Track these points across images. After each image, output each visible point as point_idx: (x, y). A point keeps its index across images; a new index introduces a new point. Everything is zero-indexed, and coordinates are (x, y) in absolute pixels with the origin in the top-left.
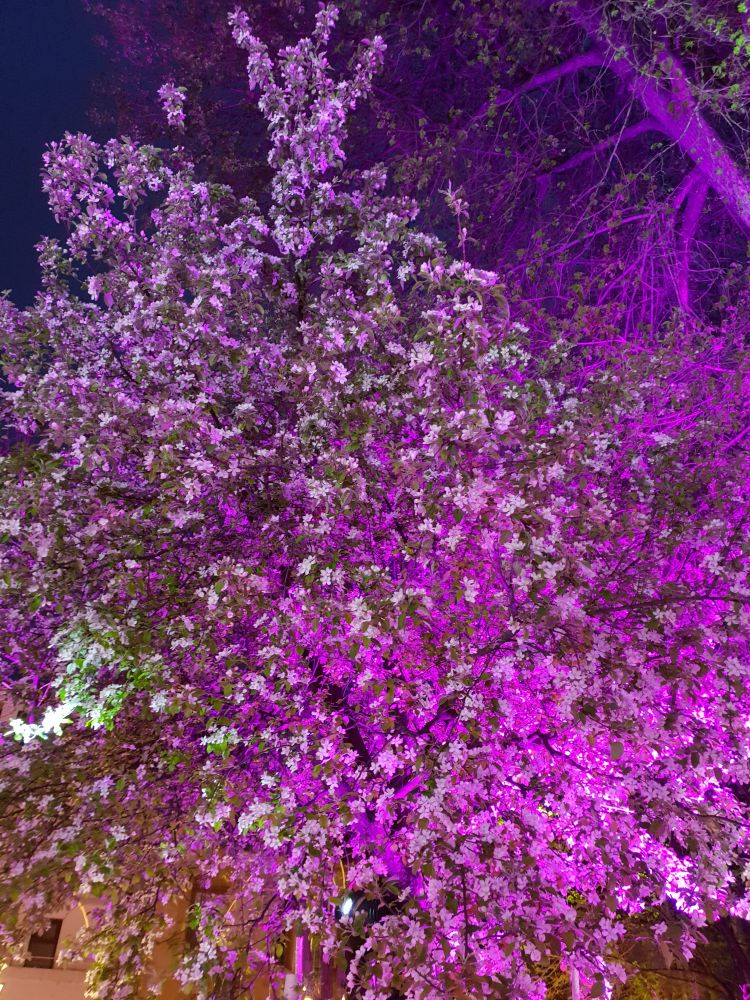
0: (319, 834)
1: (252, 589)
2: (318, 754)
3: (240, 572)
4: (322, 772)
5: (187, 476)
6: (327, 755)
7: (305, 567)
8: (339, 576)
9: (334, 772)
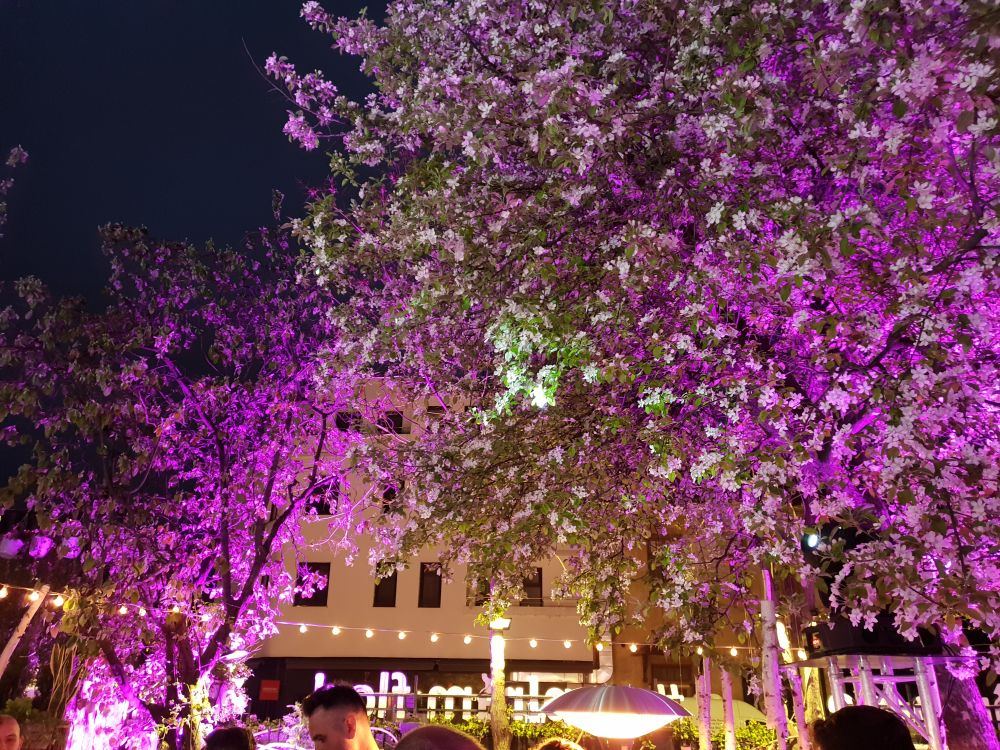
0: (778, 474)
1: (663, 250)
2: (759, 401)
3: (648, 232)
4: (768, 418)
5: (576, 146)
6: (770, 401)
7: (714, 215)
8: (754, 217)
9: (781, 415)
